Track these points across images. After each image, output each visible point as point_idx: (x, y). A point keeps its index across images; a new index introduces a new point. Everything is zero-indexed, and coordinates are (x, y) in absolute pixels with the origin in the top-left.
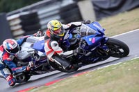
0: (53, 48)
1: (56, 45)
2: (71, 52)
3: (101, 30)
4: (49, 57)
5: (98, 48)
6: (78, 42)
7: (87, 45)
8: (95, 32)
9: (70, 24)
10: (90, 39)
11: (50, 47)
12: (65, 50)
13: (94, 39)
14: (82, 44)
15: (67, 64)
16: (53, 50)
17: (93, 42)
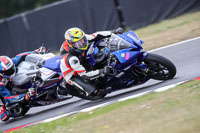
0: (73, 66)
1: (76, 62)
2: (97, 72)
3: (138, 42)
4: (67, 78)
5: (133, 67)
6: (106, 58)
7: (118, 62)
8: (130, 45)
9: (96, 34)
10: (123, 55)
11: (68, 65)
12: (88, 70)
13: (128, 54)
14: (112, 61)
15: (92, 89)
16: (72, 69)
17: (127, 58)
